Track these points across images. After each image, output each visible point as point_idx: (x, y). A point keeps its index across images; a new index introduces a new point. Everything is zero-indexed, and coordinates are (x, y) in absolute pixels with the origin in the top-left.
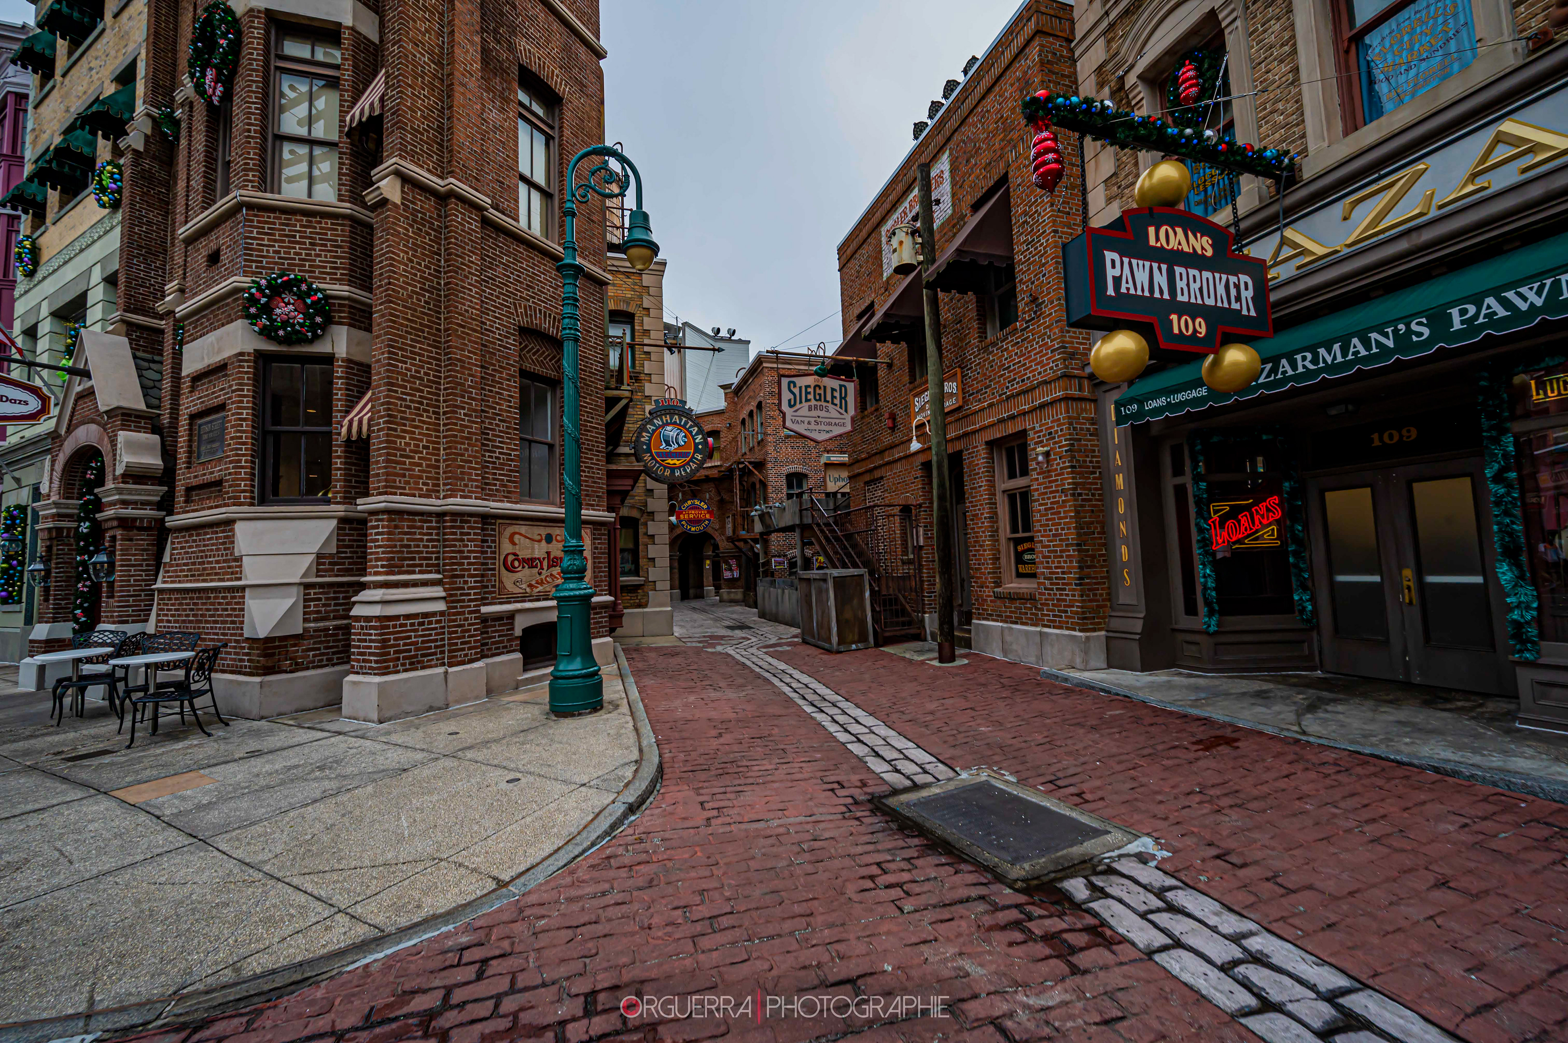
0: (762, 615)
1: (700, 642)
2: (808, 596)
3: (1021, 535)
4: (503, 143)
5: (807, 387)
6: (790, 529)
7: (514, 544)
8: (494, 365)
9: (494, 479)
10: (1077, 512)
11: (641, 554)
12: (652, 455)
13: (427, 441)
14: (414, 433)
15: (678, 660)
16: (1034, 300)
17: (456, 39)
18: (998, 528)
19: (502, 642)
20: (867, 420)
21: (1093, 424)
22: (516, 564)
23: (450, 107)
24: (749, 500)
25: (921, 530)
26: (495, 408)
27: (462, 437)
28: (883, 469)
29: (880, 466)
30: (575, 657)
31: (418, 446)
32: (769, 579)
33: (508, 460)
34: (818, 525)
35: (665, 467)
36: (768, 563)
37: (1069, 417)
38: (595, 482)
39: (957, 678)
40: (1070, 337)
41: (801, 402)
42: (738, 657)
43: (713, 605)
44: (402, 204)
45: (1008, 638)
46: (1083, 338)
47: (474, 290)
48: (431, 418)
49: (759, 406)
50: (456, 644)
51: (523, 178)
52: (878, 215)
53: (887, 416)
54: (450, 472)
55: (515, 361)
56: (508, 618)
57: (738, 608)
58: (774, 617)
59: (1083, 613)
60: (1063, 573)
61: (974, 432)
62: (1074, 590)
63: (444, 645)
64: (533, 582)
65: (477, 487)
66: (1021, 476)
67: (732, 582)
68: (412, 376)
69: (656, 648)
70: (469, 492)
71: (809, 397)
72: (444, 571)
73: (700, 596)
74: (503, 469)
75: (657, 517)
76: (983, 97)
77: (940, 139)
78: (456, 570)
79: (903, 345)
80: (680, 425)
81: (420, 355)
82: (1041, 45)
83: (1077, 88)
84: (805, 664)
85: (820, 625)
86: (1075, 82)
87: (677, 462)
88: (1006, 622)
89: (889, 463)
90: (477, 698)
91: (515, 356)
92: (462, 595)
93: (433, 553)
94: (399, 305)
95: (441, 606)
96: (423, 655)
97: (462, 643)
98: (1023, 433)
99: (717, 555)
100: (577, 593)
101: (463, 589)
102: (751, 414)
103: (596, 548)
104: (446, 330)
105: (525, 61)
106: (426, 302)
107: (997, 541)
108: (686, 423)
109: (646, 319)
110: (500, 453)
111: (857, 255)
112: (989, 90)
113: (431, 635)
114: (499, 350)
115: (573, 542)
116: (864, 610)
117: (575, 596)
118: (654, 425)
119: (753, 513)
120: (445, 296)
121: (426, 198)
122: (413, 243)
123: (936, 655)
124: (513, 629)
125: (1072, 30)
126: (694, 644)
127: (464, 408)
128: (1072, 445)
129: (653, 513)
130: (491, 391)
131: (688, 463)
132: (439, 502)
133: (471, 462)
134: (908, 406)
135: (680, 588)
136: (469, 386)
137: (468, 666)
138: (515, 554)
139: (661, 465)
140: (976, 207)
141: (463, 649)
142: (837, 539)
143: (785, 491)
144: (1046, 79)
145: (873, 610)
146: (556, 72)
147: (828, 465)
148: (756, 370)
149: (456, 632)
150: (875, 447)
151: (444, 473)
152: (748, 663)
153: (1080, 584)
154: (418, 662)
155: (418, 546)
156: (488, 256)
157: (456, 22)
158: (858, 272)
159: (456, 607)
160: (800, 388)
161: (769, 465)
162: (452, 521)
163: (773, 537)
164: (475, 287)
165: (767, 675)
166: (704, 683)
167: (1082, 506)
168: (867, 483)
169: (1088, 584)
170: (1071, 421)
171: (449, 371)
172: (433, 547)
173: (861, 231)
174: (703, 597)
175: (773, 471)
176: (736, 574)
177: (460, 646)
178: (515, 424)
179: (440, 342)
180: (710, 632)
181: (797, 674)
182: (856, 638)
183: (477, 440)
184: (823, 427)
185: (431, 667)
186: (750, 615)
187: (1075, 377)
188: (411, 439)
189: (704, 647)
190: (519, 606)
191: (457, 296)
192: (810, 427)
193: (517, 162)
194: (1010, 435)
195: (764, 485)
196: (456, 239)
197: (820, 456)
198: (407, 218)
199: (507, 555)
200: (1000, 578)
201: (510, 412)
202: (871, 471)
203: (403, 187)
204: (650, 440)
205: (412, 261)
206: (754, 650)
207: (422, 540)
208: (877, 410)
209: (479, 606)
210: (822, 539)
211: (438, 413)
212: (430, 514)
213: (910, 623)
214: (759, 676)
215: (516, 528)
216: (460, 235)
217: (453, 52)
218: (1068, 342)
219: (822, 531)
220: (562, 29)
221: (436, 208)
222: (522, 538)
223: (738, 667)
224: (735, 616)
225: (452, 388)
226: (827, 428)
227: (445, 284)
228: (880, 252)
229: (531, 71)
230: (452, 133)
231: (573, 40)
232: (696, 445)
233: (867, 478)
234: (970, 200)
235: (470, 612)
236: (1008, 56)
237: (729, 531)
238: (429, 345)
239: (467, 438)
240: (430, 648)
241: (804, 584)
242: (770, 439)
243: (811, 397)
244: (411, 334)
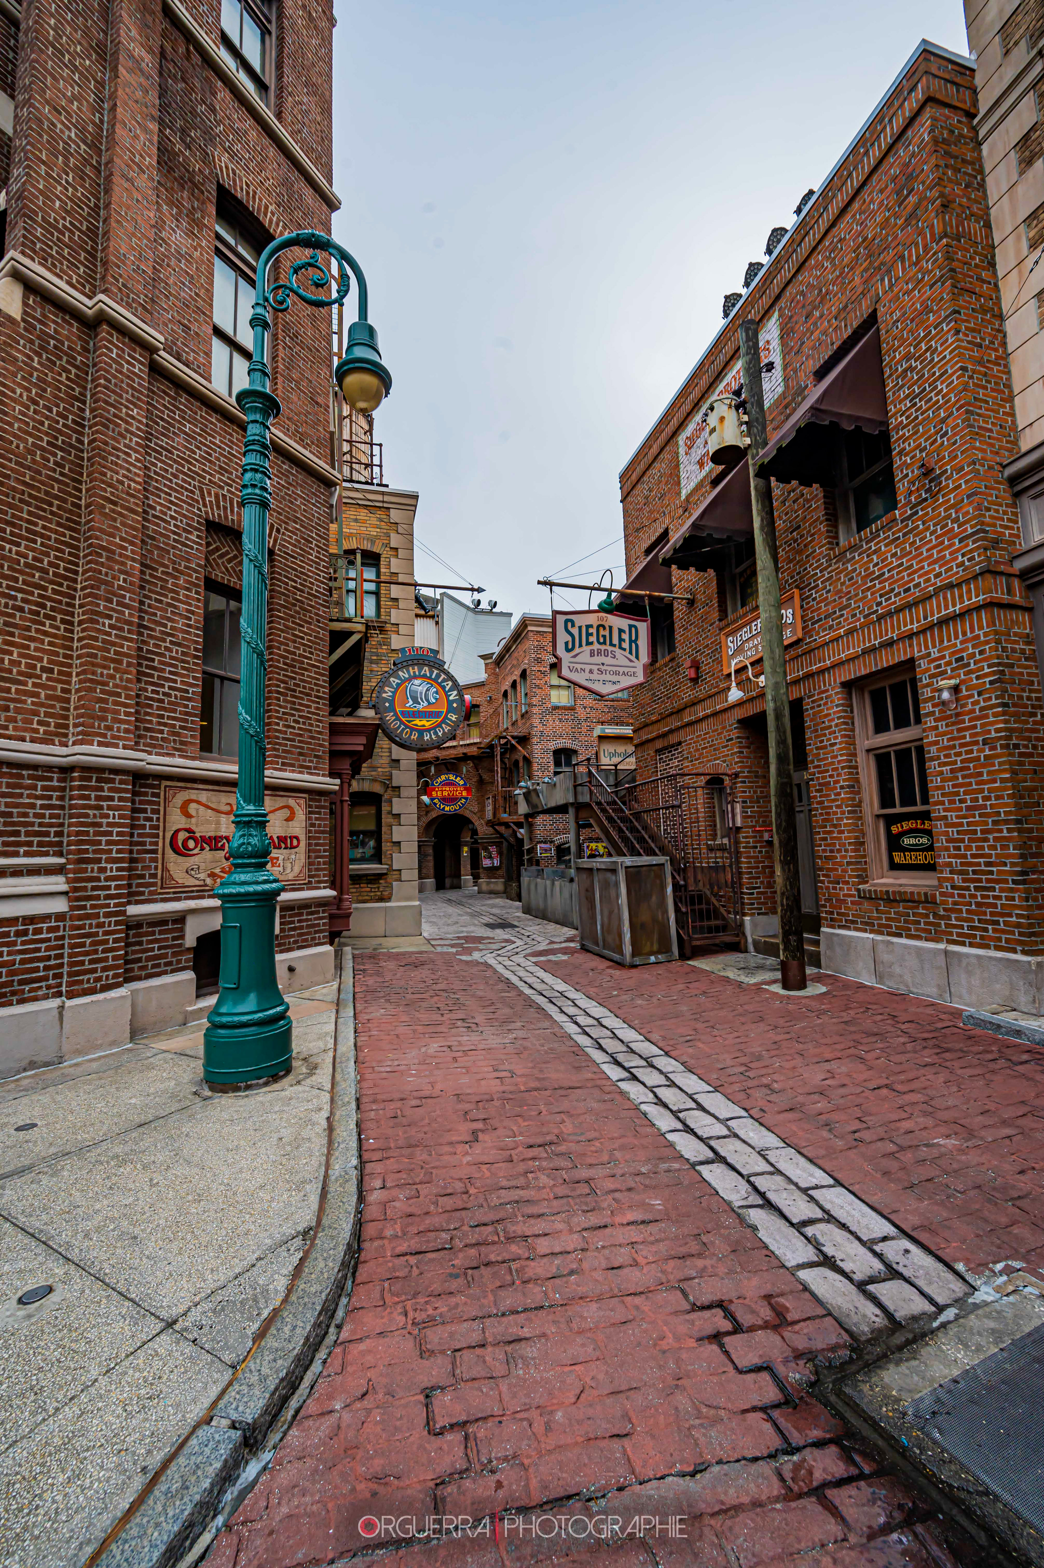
0: (527, 910)
1: (452, 946)
2: (590, 891)
3: (898, 810)
4: (192, 277)
5: (589, 627)
6: (561, 809)
7: (188, 816)
8: (167, 567)
9: (159, 724)
10: (1014, 772)
11: (384, 837)
12: (396, 714)
13: (50, 661)
14: (28, 647)
15: (423, 973)
16: (927, 472)
17: (119, 116)
18: (860, 801)
19: (165, 956)
20: (659, 674)
21: (1028, 643)
22: (191, 844)
23: (107, 206)
24: (510, 780)
25: (738, 808)
26: (165, 626)
27: (105, 658)
28: (682, 732)
29: (678, 729)
30: (246, 993)
31: (34, 667)
32: (534, 868)
33: (182, 698)
34: (599, 804)
35: (412, 729)
36: (532, 850)
37: (996, 633)
38: (313, 738)
39: (825, 1018)
40: (991, 517)
41: (580, 646)
42: (500, 969)
43: (471, 897)
44: (23, 320)
45: (885, 957)
46: (1009, 520)
47: (134, 455)
48: (58, 629)
49: (524, 675)
50: (82, 963)
51: (218, 332)
52: (675, 422)
53: (688, 663)
54: (83, 707)
55: (198, 565)
56: (175, 922)
57: (499, 901)
58: (542, 914)
59: (1031, 925)
60: (988, 864)
61: (822, 672)
62: (1012, 890)
63: (61, 965)
64: (217, 871)
65: (127, 731)
66: (897, 727)
67: (492, 871)
68: (27, 565)
69: (398, 954)
70: (113, 737)
71: (591, 639)
72: (69, 852)
73: (457, 886)
74: (175, 711)
75: (404, 792)
76: (833, 225)
77: (766, 301)
78: (86, 851)
79: (711, 573)
80: (430, 678)
81: (42, 536)
82: (934, 119)
83: (983, 180)
84: (590, 983)
85: (606, 930)
86: (981, 171)
87: (426, 723)
88: (882, 933)
89: (690, 724)
90: (113, 1043)
91: (199, 558)
92: (94, 888)
93: (51, 825)
94: (10, 460)
95: (60, 906)
96: (21, 982)
97: (91, 962)
98: (910, 664)
99: (476, 842)
100: (251, 889)
101: (98, 879)
102: (514, 685)
103: (313, 825)
104: (88, 506)
105: (227, 183)
106: (56, 463)
107: (860, 818)
108: (438, 676)
109: (393, 560)
110: (170, 688)
111: (645, 478)
112: (843, 211)
113: (38, 950)
114: (174, 547)
115: (250, 809)
116: (666, 912)
117: (247, 894)
118: (398, 677)
119: (517, 792)
120: (89, 459)
121: (63, 320)
122: (38, 378)
123: (778, 975)
124: (182, 937)
125: (975, 102)
126: (445, 949)
127: (110, 617)
128: (1002, 672)
129: (399, 787)
130: (160, 602)
131: (439, 725)
132: (64, 751)
133: (119, 695)
134: (717, 649)
135: (436, 877)
136: (120, 587)
137: (100, 996)
138: (189, 830)
139: (407, 726)
140: (820, 374)
141: (94, 971)
142: (624, 819)
143: (552, 768)
144: (942, 163)
145: (677, 910)
146: (271, 208)
147: (602, 738)
148: (520, 635)
149: (83, 945)
150: (669, 706)
151: (76, 708)
152: (514, 980)
153: (1024, 882)
154: (13, 993)
155: (26, 815)
156: (162, 419)
157: (120, 92)
158: (647, 498)
159: (84, 907)
160: (580, 628)
161: (535, 740)
162: (81, 779)
163: (539, 819)
164: (136, 451)
165: (540, 1000)
166: (453, 1016)
167: (1021, 763)
168: (659, 751)
169: (1033, 881)
170: (998, 638)
171: (89, 562)
172: (51, 816)
173: (651, 447)
174: (460, 888)
175: (539, 746)
176: (496, 863)
177: (87, 966)
178: (196, 649)
179: (79, 523)
180: (465, 931)
181: (584, 1002)
182: (655, 947)
183: (129, 664)
184: (608, 677)
185: (36, 999)
186: (513, 910)
187: (1001, 573)
188: (20, 655)
189: (457, 953)
190: (192, 904)
191: (105, 459)
192: (592, 677)
193: (211, 306)
194: (884, 670)
195: (528, 761)
196: (106, 379)
197: (591, 730)
198: (32, 342)
199: (177, 832)
200: (865, 870)
201: (189, 633)
202: (664, 735)
203: (25, 298)
204: (394, 697)
205: (36, 403)
206: (519, 959)
207: (33, 806)
208: (672, 660)
209: (124, 905)
210: (604, 819)
211: (71, 623)
212: (49, 768)
213: (725, 928)
214: (530, 1003)
215: (193, 795)
216: (115, 377)
217: (114, 132)
218: (989, 525)
219: (604, 811)
220: (281, 158)
221: (80, 338)
222: (202, 808)
223: (501, 986)
224: (495, 911)
225: (92, 587)
226: (615, 678)
227: (90, 443)
228: (677, 466)
229: (235, 198)
230: (108, 239)
231: (295, 175)
232: (450, 703)
233: (659, 744)
234: (813, 365)
235: (108, 915)
236: (875, 153)
237: (489, 814)
238: (59, 524)
239: (113, 661)
240: (37, 969)
241: (584, 876)
242: (535, 710)
243: (593, 639)
244: (29, 504)
